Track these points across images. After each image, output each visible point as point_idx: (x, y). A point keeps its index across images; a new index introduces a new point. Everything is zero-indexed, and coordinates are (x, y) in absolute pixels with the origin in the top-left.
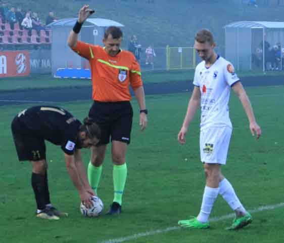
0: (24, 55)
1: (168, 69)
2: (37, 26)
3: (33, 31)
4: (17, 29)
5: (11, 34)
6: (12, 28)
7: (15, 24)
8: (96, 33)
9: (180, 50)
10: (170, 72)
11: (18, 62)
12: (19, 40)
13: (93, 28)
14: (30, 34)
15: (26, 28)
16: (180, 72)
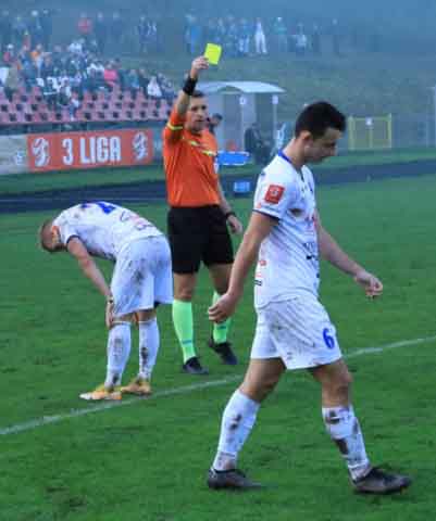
0: (146, 134)
1: (352, 148)
2: (168, 94)
3: (163, 102)
4: (141, 98)
5: (132, 106)
6: (134, 97)
7: (138, 93)
8: (243, 102)
9: (369, 122)
10: (356, 153)
11: (136, 146)
12: (143, 114)
13: (239, 96)
14: (158, 105)
15: (153, 98)
16: (371, 153)
